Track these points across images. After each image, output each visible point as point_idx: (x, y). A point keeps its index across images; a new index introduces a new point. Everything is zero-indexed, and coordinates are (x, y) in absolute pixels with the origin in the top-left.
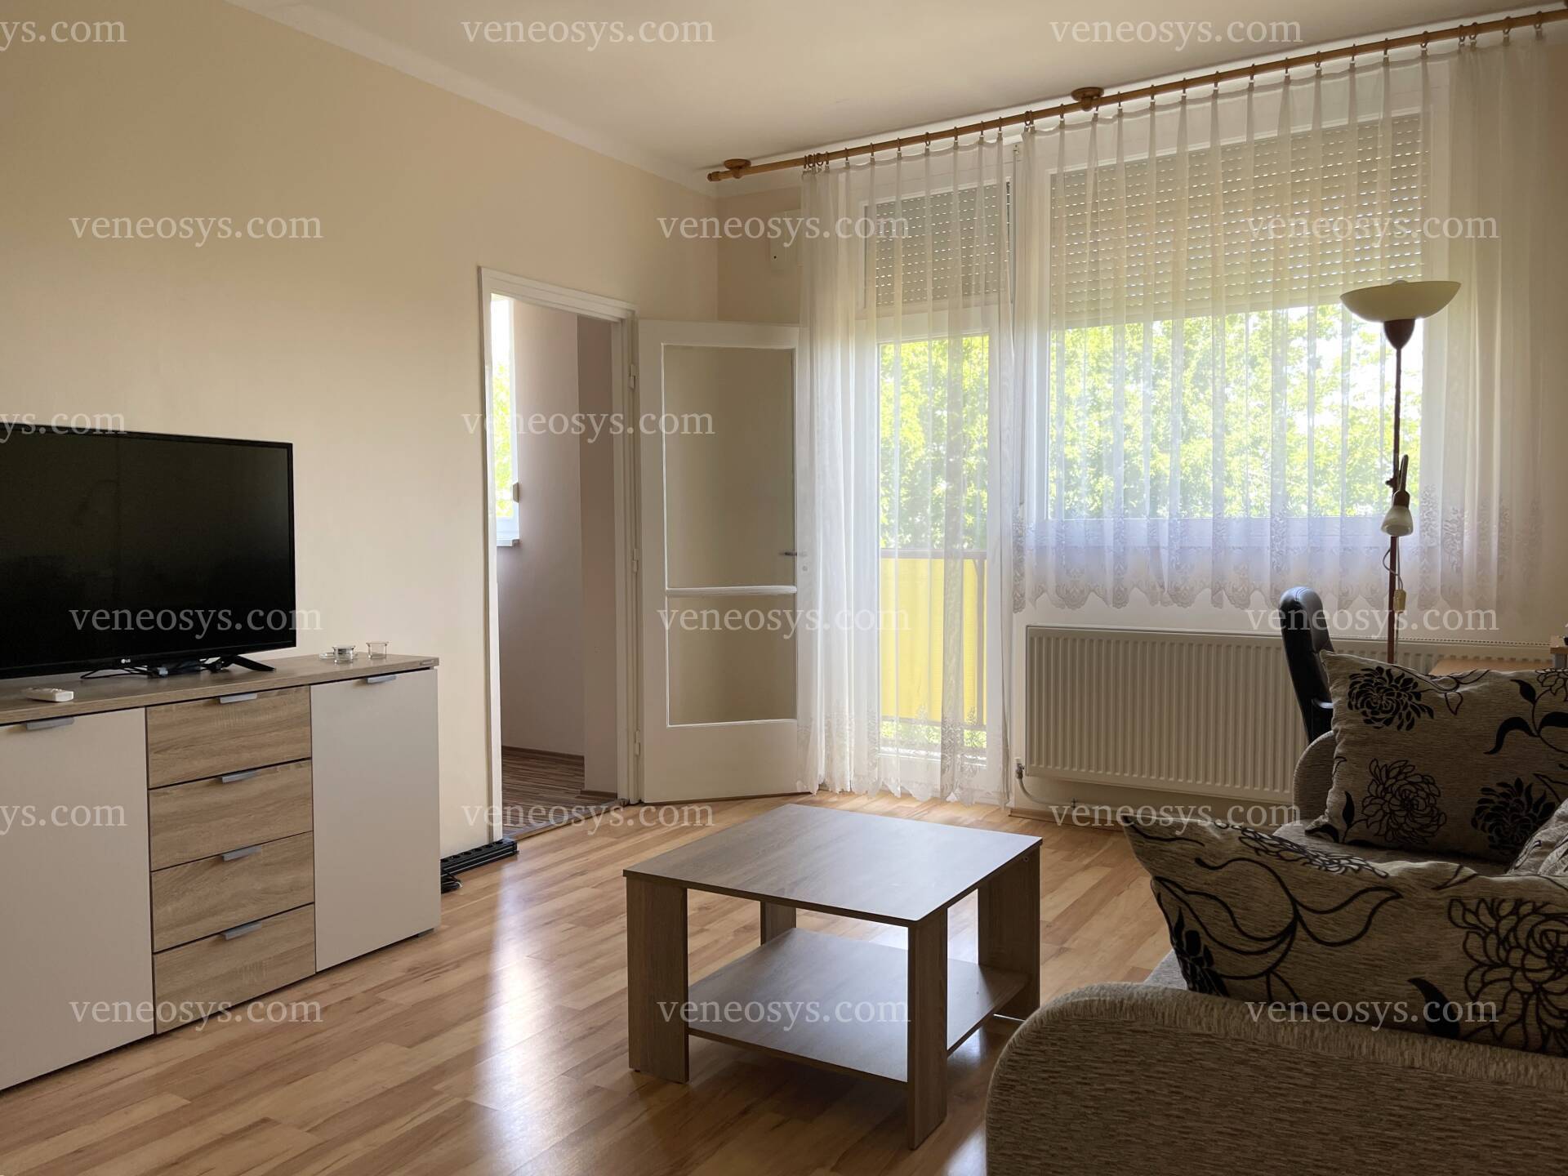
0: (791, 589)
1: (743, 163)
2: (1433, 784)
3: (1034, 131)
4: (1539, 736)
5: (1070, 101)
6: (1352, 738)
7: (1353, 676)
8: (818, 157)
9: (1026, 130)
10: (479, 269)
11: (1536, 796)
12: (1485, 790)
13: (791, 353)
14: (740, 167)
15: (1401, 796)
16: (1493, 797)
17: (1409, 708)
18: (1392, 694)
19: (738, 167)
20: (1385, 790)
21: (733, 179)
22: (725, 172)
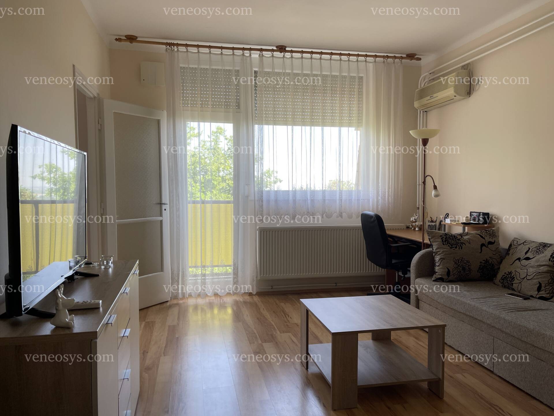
4: (488, 247)
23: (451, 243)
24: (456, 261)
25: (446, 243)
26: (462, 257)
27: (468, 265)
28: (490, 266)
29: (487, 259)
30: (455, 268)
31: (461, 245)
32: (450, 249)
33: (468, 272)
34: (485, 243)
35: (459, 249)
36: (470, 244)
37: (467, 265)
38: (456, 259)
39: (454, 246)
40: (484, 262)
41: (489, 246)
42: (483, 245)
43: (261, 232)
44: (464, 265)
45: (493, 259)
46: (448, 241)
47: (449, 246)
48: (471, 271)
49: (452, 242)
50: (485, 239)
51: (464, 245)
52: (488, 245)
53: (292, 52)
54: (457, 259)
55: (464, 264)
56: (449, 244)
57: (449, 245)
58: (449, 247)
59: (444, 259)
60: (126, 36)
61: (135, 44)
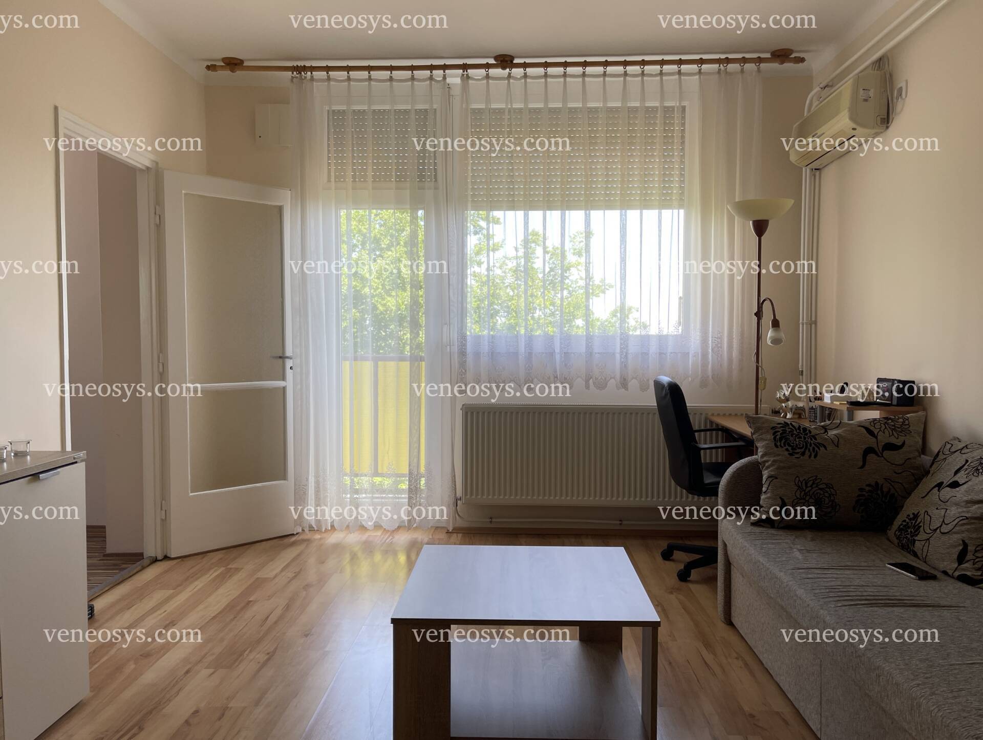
0: (281, 384)
1: (239, 61)
2: (833, 488)
3: (468, 77)
4: (883, 456)
5: (492, 61)
6: (782, 464)
7: (773, 428)
8: (305, 68)
9: (463, 75)
10: (56, 108)
11: (885, 490)
12: (861, 490)
13: (280, 209)
14: (236, 64)
15: (815, 496)
16: (864, 493)
17: (813, 445)
18: (801, 438)
19: (233, 64)
20: (806, 494)
21: (229, 72)
22: (222, 66)
23: (793, 443)
24: (802, 483)
25: (782, 445)
26: (817, 476)
27: (830, 495)
28: (884, 499)
29: (877, 483)
30: (798, 498)
31: (816, 449)
32: (789, 456)
33: (829, 510)
34: (875, 446)
35: (810, 456)
36: (838, 447)
37: (826, 495)
38: (801, 479)
39: (798, 451)
40: (868, 488)
41: (886, 454)
42: (869, 451)
43: (466, 413)
44: (821, 494)
45: (893, 484)
46: (787, 439)
47: (787, 450)
48: (838, 507)
49: (795, 442)
50: (876, 437)
51: (822, 449)
52: (883, 451)
53: (525, 66)
54: (805, 479)
55: (819, 491)
56: (789, 445)
57: (787, 447)
58: (786, 453)
59: (776, 478)
60: (224, 60)
61: (239, 73)
